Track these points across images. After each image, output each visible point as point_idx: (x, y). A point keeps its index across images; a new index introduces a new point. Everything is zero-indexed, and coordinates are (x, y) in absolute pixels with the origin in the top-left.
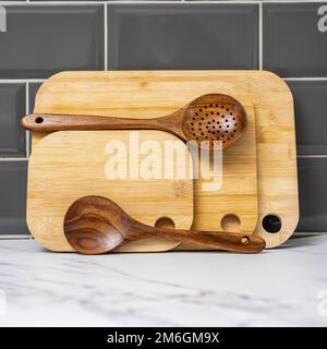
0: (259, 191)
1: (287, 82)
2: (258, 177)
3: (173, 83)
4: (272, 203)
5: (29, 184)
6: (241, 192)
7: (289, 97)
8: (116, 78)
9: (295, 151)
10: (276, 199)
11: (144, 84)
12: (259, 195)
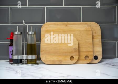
0: (93, 50)
1: (99, 25)
2: (93, 47)
3: (73, 25)
4: (96, 53)
5: (41, 49)
6: (89, 50)
7: (100, 28)
8: (60, 24)
9: (101, 41)
10: (97, 52)
11: (66, 25)
12: (93, 51)
